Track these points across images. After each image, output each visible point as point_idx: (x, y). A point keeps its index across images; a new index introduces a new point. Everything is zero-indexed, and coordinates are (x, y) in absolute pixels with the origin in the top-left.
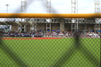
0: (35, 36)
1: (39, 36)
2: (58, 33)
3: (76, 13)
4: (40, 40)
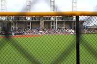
0: (16, 34)
1: (19, 34)
4: (22, 37)
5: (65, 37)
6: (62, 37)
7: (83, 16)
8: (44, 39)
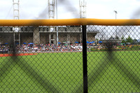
2: (31, 46)
3: (55, 18)
5: (71, 56)
6: (67, 56)
7: (92, 26)
8: (41, 59)
